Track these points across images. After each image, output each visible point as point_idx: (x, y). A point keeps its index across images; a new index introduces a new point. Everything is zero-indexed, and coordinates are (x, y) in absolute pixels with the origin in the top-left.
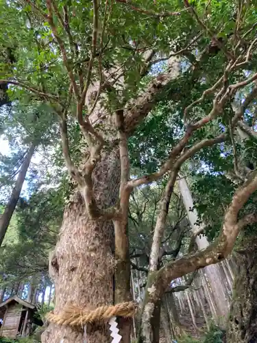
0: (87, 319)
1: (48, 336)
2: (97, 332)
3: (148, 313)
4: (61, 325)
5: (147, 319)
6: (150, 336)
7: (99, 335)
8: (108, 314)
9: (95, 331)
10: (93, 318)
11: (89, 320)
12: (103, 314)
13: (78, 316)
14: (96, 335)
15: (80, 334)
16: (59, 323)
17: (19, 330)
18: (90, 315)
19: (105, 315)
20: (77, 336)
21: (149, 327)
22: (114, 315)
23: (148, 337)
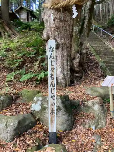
0: (62, 5)
1: (45, 14)
2: (67, 12)
3: (88, 6)
4: (50, 8)
5: (88, 8)
6: (88, 16)
7: (67, 13)
8: (72, 3)
9: (65, 11)
10: (65, 5)
11: (63, 5)
12: (69, 3)
13: (58, 4)
14: (66, 13)
15: (59, 13)
16: (49, 7)
17: (27, 20)
18: (63, 3)
19: (70, 3)
20: (58, 13)
21: (88, 12)
22: (74, 3)
23: (87, 16)
